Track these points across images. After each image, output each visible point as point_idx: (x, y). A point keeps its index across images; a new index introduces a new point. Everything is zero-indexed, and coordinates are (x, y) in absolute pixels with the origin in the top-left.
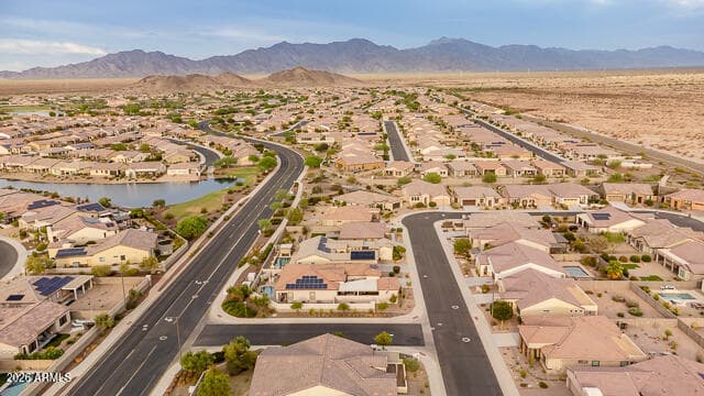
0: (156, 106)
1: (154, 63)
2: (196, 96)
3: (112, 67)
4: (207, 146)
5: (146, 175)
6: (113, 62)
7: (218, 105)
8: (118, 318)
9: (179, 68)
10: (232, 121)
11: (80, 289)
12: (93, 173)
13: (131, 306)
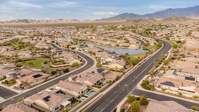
0: (129, 28)
1: (130, 16)
2: (140, 25)
3: (120, 18)
4: (142, 40)
5: (125, 46)
6: (120, 16)
7: (146, 28)
8: (114, 82)
9: (136, 17)
10: (150, 33)
11: (106, 73)
12: (112, 45)
13: (117, 79)
